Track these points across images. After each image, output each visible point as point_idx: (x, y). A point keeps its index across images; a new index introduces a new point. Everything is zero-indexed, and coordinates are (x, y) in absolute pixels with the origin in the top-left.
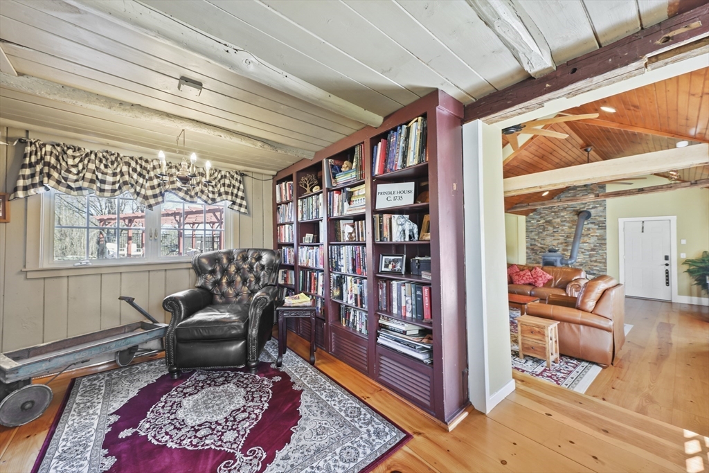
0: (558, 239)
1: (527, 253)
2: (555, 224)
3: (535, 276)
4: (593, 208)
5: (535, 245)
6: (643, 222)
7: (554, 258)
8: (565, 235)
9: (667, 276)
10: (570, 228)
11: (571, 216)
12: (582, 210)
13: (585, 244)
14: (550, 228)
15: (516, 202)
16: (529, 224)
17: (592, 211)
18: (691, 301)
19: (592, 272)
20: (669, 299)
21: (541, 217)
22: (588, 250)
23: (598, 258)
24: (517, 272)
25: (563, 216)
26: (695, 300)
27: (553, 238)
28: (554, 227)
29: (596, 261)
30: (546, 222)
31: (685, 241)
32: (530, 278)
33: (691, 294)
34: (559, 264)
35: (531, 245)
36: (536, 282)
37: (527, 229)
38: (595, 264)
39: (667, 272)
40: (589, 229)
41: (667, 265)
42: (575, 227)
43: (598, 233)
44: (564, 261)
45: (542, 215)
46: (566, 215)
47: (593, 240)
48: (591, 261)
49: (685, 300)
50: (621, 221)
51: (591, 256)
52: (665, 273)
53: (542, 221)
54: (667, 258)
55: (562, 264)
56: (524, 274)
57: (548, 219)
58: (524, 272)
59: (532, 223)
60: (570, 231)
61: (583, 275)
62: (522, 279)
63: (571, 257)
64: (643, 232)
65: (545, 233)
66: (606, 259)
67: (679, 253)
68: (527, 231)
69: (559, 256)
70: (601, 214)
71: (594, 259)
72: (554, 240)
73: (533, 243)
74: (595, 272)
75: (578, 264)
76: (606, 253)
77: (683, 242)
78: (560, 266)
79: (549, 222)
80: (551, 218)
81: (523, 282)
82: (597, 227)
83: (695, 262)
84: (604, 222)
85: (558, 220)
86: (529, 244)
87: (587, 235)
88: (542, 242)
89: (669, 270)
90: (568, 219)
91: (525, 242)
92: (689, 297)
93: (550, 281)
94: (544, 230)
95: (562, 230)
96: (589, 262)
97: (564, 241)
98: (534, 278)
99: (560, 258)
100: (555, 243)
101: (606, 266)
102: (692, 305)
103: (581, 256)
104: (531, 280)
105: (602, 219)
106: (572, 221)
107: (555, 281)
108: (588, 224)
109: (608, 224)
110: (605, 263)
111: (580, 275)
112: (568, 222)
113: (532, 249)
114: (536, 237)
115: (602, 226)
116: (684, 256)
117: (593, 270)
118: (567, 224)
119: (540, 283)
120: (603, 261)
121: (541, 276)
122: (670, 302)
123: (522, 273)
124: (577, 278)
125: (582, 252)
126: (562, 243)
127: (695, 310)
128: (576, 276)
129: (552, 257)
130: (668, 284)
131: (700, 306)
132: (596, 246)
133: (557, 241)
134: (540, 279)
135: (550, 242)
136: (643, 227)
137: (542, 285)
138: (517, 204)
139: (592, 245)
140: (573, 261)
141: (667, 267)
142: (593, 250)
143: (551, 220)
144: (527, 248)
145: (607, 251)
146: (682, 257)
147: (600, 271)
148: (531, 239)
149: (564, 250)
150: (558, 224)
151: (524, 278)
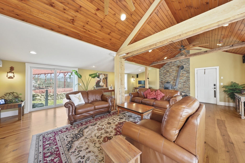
0: (171, 78)
1: (160, 84)
2: (170, 72)
3: (157, 94)
4: (185, 64)
5: (162, 81)
6: (205, 70)
7: (169, 86)
8: (174, 76)
9: (215, 93)
10: (176, 73)
11: (176, 68)
12: (180, 65)
13: (181, 80)
14: (168, 74)
15: (153, 61)
16: (160, 72)
17: (184, 66)
18: (225, 104)
19: (184, 92)
20: (216, 103)
21: (165, 69)
22: (182, 82)
23: (187, 86)
24: (150, 92)
25: (173, 69)
26: (227, 104)
27: (169, 78)
28: (170, 73)
29: (186, 87)
30: (167, 71)
31: (223, 77)
32: (154, 96)
33: (225, 101)
34: (170, 89)
35: (161, 81)
36: (157, 97)
37: (160, 74)
38: (185, 88)
39: (215, 91)
40: (183, 74)
41: (215, 88)
42: (177, 73)
43: (187, 75)
44: (172, 87)
45: (165, 68)
46: (174, 68)
47: (184, 78)
48: (184, 87)
49: (222, 104)
50: (196, 69)
51: (184, 85)
52: (214, 92)
53: (165, 71)
54: (215, 85)
55: (172, 88)
56: (152, 94)
57: (167, 70)
58: (152, 92)
59: (162, 72)
60: (176, 75)
61: (179, 94)
62: (151, 96)
63: (175, 85)
64: (205, 74)
65: (166, 76)
66: (190, 86)
67: (220, 83)
68: (160, 75)
69: (171, 85)
70: (188, 67)
71: (185, 86)
72: (170, 78)
73: (162, 80)
74: (185, 92)
75: (179, 88)
76: (190, 83)
77: (222, 78)
78: (171, 89)
79: (168, 71)
80: (168, 70)
81: (151, 97)
82: (186, 72)
83: (228, 87)
84: (189, 70)
85: (171, 70)
86: (160, 80)
87: (182, 76)
88: (165, 79)
89: (216, 91)
90: (175, 70)
91: (159, 80)
92: (224, 102)
93: (163, 97)
94: (166, 75)
95: (173, 74)
96: (183, 87)
97: (173, 79)
98: (157, 95)
99: (171, 86)
100: (170, 80)
101: (190, 89)
102: (225, 106)
103: (180, 85)
104: (155, 97)
105: (188, 69)
106: (176, 70)
107: (166, 97)
108: (183, 71)
109: (191, 71)
110: (189, 88)
111: (177, 94)
112: (175, 71)
113: (161, 82)
114: (163, 78)
115: (188, 72)
116: (222, 84)
117: (184, 91)
118: (175, 72)
119: (159, 98)
120: (189, 87)
121: (159, 95)
122: (216, 105)
123: (151, 93)
124: (176, 95)
125: (180, 83)
126: (172, 80)
127: (227, 108)
128: (175, 94)
129: (167, 85)
130: (215, 96)
131: (229, 107)
132: (186, 81)
133: (171, 79)
134: (159, 96)
135: (168, 79)
136: (205, 72)
137: (160, 99)
138: (153, 62)
139: (184, 80)
140: (176, 87)
141: (215, 89)
142: (184, 82)
143: (169, 70)
144: (160, 82)
145: (191, 83)
146: (221, 85)
147: (187, 91)
148: (161, 78)
149: (173, 83)
150: (171, 72)
151: (152, 96)
